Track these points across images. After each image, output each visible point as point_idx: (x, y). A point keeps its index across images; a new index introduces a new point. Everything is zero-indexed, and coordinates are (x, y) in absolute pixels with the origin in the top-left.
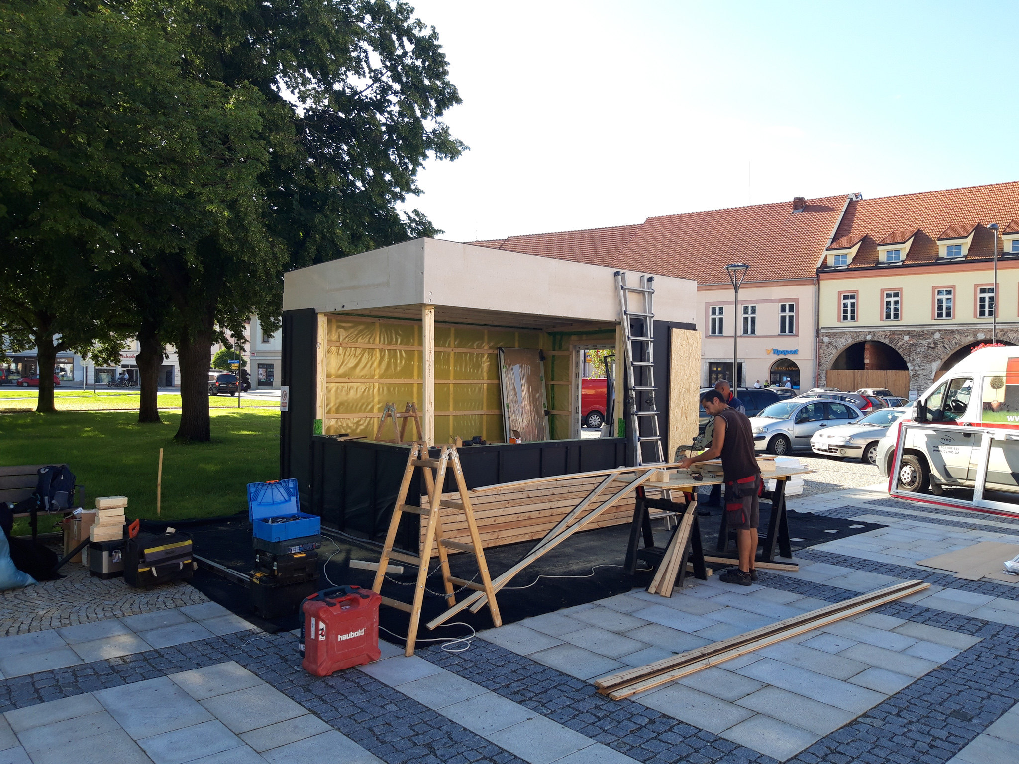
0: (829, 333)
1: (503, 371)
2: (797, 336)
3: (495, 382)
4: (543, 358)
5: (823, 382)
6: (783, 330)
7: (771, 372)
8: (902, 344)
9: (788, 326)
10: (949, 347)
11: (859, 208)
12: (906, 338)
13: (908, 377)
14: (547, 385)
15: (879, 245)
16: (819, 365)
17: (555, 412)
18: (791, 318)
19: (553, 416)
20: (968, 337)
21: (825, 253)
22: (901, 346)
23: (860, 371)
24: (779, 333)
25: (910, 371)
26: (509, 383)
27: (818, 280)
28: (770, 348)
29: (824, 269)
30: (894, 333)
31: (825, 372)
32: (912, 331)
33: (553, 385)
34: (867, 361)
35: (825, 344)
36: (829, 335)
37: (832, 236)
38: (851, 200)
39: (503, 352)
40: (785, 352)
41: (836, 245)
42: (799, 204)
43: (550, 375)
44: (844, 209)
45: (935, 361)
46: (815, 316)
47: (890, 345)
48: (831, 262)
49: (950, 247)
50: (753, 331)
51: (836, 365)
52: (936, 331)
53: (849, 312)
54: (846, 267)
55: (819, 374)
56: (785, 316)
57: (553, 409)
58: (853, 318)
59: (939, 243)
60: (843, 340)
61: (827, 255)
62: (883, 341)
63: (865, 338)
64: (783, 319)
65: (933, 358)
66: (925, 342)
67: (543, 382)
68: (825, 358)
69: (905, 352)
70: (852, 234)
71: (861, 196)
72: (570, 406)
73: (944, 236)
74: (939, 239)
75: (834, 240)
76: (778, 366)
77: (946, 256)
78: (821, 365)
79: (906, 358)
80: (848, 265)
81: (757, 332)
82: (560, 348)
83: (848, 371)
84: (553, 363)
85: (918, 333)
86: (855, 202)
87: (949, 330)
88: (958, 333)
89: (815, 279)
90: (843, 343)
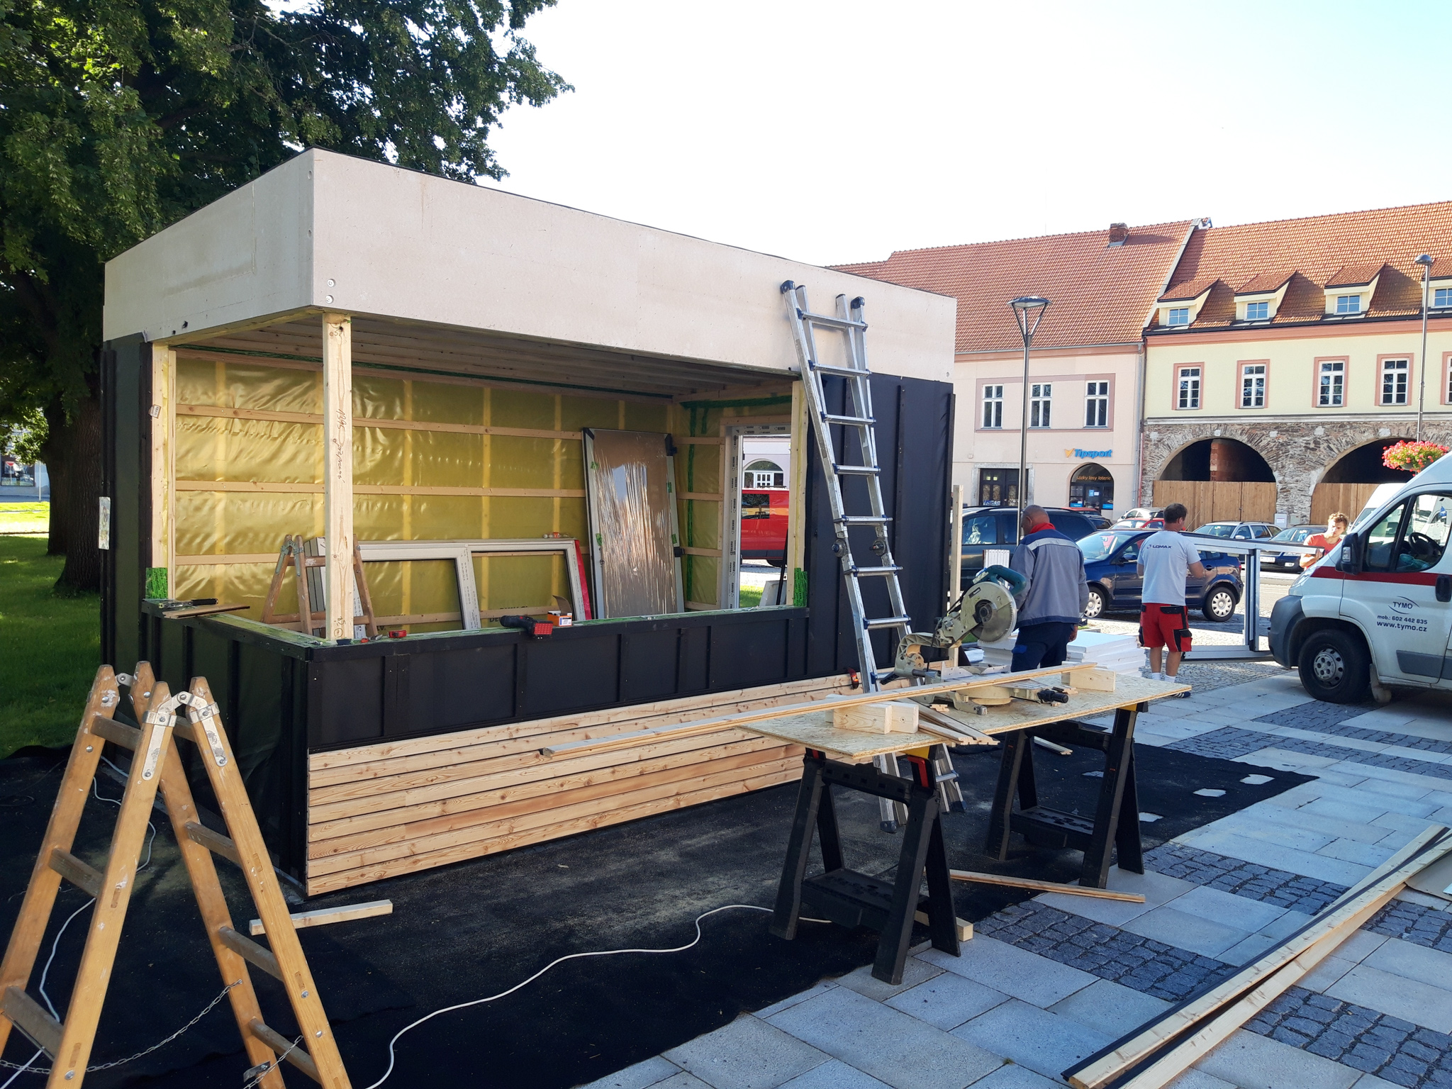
0: (1159, 425)
1: (592, 473)
2: (1112, 430)
3: (577, 493)
4: (672, 450)
5: (1148, 499)
6: (1090, 421)
7: (1072, 484)
8: (1265, 445)
9: (1097, 415)
10: (1337, 449)
11: (1208, 240)
12: (1274, 434)
13: (1274, 493)
14: (679, 500)
15: (1237, 295)
16: (1143, 474)
17: (693, 551)
18: (1103, 403)
19: (690, 557)
20: (1366, 434)
21: (1158, 305)
22: (1265, 446)
23: (1203, 483)
24: (1085, 425)
25: (1278, 484)
26: (604, 497)
27: (1145, 347)
28: (1070, 448)
29: (1154, 329)
30: (1255, 426)
31: (1151, 483)
32: (1282, 423)
33: (690, 501)
34: (1213, 468)
35: (1153, 443)
36: (1159, 429)
37: (1167, 281)
38: (1196, 227)
39: (592, 436)
40: (1093, 454)
41: (1171, 294)
42: (1119, 234)
43: (686, 482)
44: (1185, 242)
45: (1314, 468)
46: (1139, 400)
47: (1249, 445)
48: (1164, 319)
49: (1342, 298)
50: (1046, 423)
51: (1168, 475)
52: (1317, 425)
53: (1190, 395)
54: (1187, 328)
55: (1142, 487)
56: (1095, 401)
57: (691, 545)
58: (1194, 403)
59: (1326, 292)
60: (1180, 437)
61: (1158, 310)
62: (1238, 438)
63: (1212, 433)
64: (1091, 404)
65: (1312, 464)
66: (1301, 441)
67: (673, 495)
68: (1151, 464)
69: (1270, 455)
70: (1197, 279)
71: (1210, 222)
72: (719, 539)
73: (1334, 282)
74: (1327, 287)
75: (1169, 288)
76: (1081, 475)
77: (1335, 313)
78: (1146, 474)
79: (1272, 464)
80: (1191, 325)
81: (1052, 424)
82: (704, 431)
83: (1185, 483)
84: (691, 460)
85: (1291, 428)
86: (1202, 230)
87: (1338, 423)
88: (1350, 429)
89: (1140, 345)
90: (1180, 441)
